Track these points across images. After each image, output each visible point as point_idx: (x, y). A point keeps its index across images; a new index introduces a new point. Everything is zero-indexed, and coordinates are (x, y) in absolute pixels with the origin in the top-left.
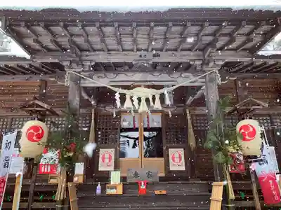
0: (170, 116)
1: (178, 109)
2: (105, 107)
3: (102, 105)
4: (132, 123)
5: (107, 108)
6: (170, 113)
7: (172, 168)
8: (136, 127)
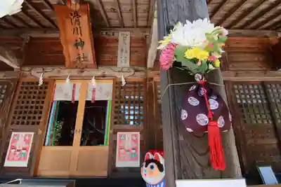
0: (124, 83)
1: (137, 74)
2: (30, 71)
3: (27, 69)
4: (71, 94)
5: (33, 72)
6: (123, 81)
7: (119, 164)
8: (76, 99)
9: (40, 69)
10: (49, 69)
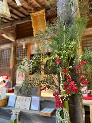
9: (23, 40)
10: (26, 39)
